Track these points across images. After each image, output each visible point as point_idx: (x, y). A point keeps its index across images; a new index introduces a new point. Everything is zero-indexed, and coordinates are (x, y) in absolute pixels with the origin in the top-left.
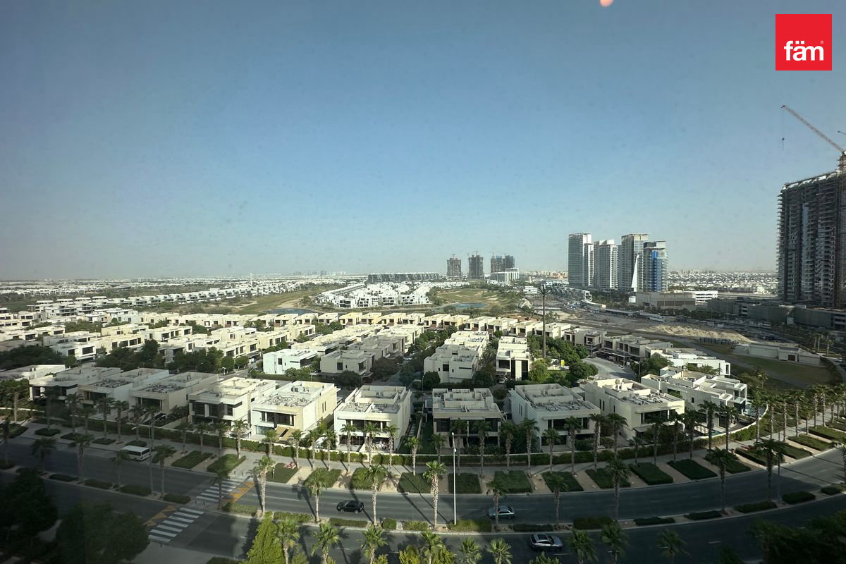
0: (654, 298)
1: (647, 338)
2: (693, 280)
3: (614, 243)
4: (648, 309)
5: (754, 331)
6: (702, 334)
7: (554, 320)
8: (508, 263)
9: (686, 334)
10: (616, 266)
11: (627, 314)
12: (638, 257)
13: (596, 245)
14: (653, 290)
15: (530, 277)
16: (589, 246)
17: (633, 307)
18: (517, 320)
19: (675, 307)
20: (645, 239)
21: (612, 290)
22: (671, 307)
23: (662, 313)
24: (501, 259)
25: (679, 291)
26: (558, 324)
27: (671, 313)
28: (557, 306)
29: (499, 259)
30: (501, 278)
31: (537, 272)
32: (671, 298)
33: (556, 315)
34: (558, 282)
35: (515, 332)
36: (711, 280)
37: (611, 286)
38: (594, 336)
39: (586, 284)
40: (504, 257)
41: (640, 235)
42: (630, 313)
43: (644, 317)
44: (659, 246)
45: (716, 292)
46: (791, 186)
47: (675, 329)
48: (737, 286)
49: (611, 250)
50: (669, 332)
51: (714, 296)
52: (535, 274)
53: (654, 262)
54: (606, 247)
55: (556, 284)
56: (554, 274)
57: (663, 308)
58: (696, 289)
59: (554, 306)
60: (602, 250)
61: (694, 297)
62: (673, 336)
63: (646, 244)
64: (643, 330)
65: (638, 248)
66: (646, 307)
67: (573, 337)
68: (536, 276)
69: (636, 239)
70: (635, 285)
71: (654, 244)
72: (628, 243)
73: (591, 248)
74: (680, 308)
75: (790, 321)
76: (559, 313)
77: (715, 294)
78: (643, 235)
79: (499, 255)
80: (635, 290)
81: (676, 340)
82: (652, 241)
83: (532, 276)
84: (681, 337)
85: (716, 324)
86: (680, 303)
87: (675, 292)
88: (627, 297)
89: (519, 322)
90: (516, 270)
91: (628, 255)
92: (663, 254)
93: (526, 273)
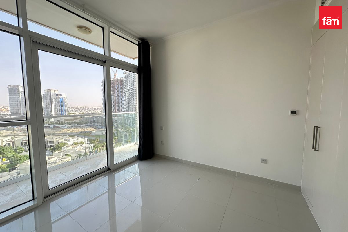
0: (62, 118)
2: (79, 110)
4: (59, 123)
5: (97, 126)
12: (54, 100)
17: (52, 123)
27: (69, 124)
32: (69, 118)
34: (2, 113)
36: (85, 110)
42: (51, 126)
43: (58, 127)
44: (63, 96)
47: (71, 130)
48: (93, 112)
50: (69, 132)
53: (61, 103)
55: (0, 115)
57: (66, 122)
63: (57, 95)
65: (54, 97)
69: (52, 92)
70: (53, 113)
72: (49, 93)
78: (56, 90)
81: (71, 134)
85: (86, 126)
86: (73, 120)
88: (50, 119)
91: (49, 99)
92: (65, 99)
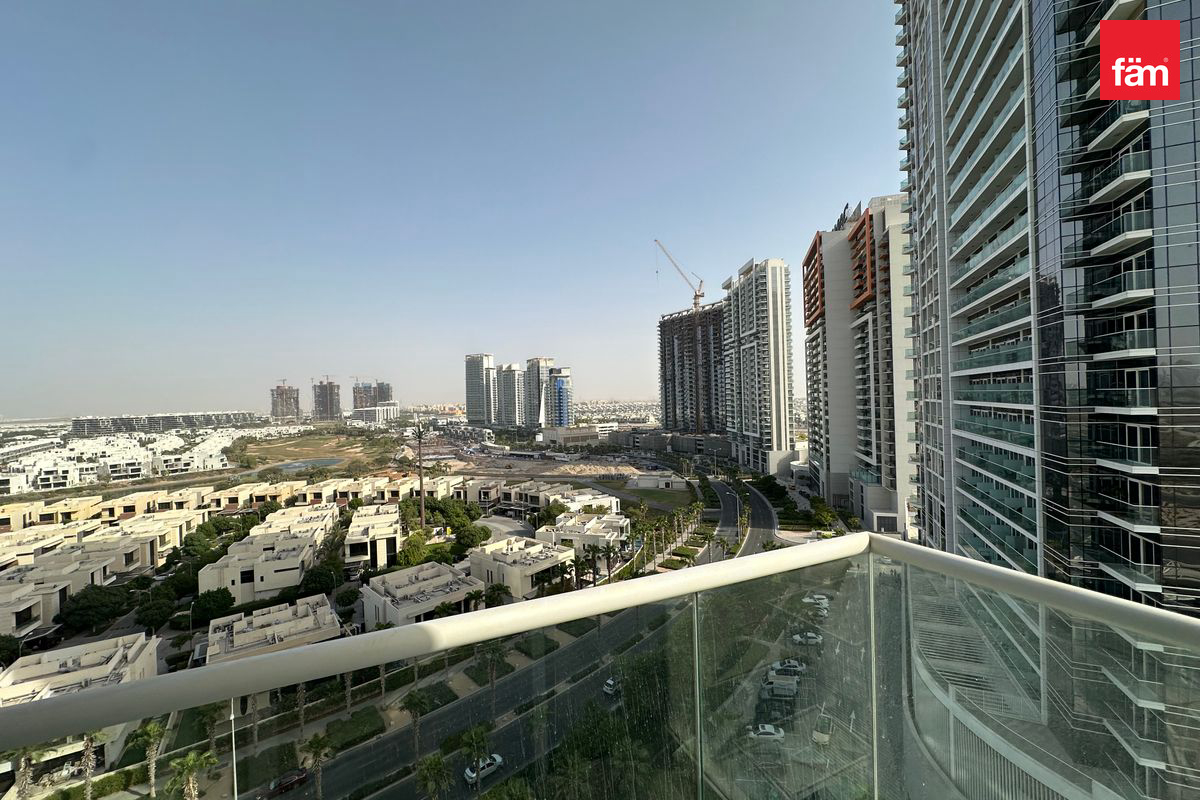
0: (561, 433)
1: (548, 483)
2: (600, 411)
3: (519, 368)
4: (554, 447)
5: (644, 462)
6: (601, 470)
7: (444, 473)
8: (382, 393)
9: (588, 473)
10: (522, 397)
11: (532, 456)
12: (544, 385)
13: (499, 370)
14: (560, 424)
15: (415, 415)
16: (491, 371)
17: (540, 448)
18: (387, 479)
19: (580, 444)
20: (551, 365)
21: (519, 427)
22: (577, 443)
23: (567, 450)
24: (370, 387)
25: (584, 425)
26: (446, 479)
27: (576, 449)
28: (451, 452)
29: (367, 388)
30: (371, 416)
31: (426, 407)
32: (576, 433)
33: (446, 465)
34: (454, 420)
35: (383, 498)
36: (615, 411)
37: (517, 423)
38: (490, 489)
39: (490, 421)
40: (374, 385)
41: (545, 360)
42: (536, 454)
43: (550, 458)
44: (564, 373)
45: (616, 424)
46: (666, 318)
47: (578, 469)
48: (634, 416)
49: (516, 378)
50: (572, 472)
51: (615, 429)
52: (424, 409)
53: (560, 392)
54: (510, 372)
55: (451, 423)
56: (451, 409)
57: (569, 444)
58: (600, 421)
59: (447, 454)
60: (506, 376)
61: (597, 430)
62: (576, 477)
63: (551, 371)
64: (548, 474)
65: (544, 376)
66: (552, 445)
67: (465, 493)
68: (425, 413)
69: (542, 364)
70: (542, 419)
71: (559, 371)
72: (533, 368)
73: (493, 374)
74: (585, 444)
75: (669, 448)
76: (451, 463)
77: (615, 426)
78: (550, 359)
79: (367, 381)
80: (543, 426)
81: (578, 480)
82: (557, 367)
83: (418, 413)
84: (583, 477)
85: (614, 458)
86: (584, 438)
87: (581, 425)
88: (535, 434)
89: (391, 480)
90: (394, 404)
91: (534, 384)
92: (568, 382)
93: (411, 408)
